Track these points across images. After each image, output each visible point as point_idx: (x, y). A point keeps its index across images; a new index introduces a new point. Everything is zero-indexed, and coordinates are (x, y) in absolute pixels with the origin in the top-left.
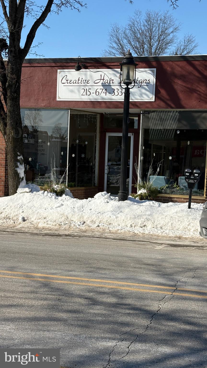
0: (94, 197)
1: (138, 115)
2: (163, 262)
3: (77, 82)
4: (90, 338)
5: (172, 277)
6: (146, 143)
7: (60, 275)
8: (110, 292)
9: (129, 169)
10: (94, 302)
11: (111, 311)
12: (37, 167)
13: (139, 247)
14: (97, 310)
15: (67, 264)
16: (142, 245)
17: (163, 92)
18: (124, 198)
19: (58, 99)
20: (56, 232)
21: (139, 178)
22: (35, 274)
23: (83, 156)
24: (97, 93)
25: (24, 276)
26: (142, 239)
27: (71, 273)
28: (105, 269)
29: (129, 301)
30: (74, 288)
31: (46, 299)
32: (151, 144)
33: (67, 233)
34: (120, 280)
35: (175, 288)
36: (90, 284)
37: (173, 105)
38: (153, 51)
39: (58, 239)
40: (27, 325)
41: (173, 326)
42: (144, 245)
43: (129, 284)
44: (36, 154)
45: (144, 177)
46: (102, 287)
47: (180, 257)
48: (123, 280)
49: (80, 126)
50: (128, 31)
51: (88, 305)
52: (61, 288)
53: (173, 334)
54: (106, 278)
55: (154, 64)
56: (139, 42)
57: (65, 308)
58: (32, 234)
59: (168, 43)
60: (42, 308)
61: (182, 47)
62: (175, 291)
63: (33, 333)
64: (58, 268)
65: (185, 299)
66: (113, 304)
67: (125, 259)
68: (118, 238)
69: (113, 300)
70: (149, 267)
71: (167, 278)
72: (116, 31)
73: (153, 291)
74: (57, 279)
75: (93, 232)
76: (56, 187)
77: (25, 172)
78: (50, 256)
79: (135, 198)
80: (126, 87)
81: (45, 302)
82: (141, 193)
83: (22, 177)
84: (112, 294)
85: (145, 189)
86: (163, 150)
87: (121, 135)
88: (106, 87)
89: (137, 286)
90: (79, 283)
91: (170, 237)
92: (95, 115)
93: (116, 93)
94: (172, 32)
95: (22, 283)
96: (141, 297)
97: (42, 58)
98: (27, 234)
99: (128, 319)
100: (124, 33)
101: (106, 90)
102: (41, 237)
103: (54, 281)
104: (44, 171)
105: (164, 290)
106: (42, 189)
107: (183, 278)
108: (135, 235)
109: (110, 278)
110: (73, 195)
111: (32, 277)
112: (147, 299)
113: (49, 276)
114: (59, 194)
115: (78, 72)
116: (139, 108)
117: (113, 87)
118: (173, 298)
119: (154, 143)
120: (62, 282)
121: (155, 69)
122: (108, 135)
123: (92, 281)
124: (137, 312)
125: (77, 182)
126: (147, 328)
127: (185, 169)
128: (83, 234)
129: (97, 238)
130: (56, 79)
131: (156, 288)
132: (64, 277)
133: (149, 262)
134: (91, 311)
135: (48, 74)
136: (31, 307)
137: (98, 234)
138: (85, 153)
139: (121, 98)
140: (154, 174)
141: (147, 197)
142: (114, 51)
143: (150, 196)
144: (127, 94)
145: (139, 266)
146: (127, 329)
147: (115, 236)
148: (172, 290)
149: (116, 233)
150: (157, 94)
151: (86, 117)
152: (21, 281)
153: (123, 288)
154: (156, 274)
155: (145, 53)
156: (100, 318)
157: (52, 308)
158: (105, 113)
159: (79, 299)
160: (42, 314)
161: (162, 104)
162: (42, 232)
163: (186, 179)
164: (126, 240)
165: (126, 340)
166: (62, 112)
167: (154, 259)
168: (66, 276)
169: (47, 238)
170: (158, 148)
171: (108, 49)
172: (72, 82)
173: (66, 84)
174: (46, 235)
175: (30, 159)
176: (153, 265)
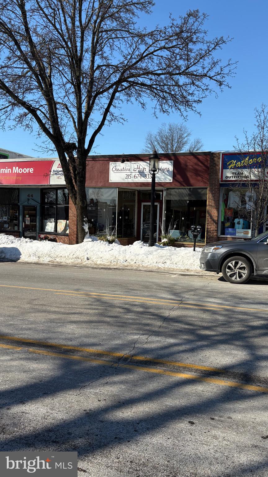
0: (133, 244)
1: (162, 191)
2: (175, 285)
3: (122, 170)
4: (123, 333)
5: (180, 295)
6: (168, 209)
7: (108, 294)
8: (139, 305)
9: (156, 226)
10: (128, 311)
11: (138, 316)
12: (97, 225)
13: (161, 276)
14: (130, 316)
15: (113, 287)
16: (162, 274)
17: (178, 177)
18: (152, 245)
19: (110, 182)
20: (108, 267)
21: (163, 232)
22: (92, 293)
23: (127, 218)
24: (135, 177)
25: (85, 295)
26: (163, 271)
27: (115, 292)
28: (137, 290)
29: (151, 310)
30: (116, 302)
31: (97, 309)
32: (172, 210)
33: (115, 267)
34: (146, 297)
35: (181, 302)
36: (127, 300)
37: (185, 185)
38: (174, 149)
39: (109, 271)
40: (84, 325)
41: (177, 326)
42: (164, 274)
43: (152, 299)
44: (97, 217)
45: (167, 231)
46: (134, 302)
47: (187, 282)
48: (148, 297)
49: (124, 198)
50: (157, 137)
51: (124, 312)
52: (108, 302)
53: (177, 331)
54: (137, 296)
55: (173, 158)
56: (165, 143)
57: (110, 314)
58: (93, 268)
59: (184, 144)
60: (95, 315)
61: (193, 146)
62: (180, 304)
63: (87, 330)
64: (107, 289)
65: (187, 309)
66: (140, 312)
67: (150, 284)
68: (148, 270)
69: (141, 310)
70: (165, 289)
71: (176, 296)
72: (150, 136)
73: (167, 304)
74: (106, 296)
75: (132, 266)
76: (110, 238)
77: (89, 228)
78: (103, 282)
79: (160, 245)
80: (153, 173)
81: (97, 311)
82: (164, 242)
83: (86, 232)
84: (140, 306)
85: (166, 238)
86: (180, 214)
87: (150, 204)
88: (141, 173)
89: (157, 301)
90: (120, 299)
91: (181, 270)
92: (135, 191)
93: (148, 177)
94: (186, 136)
95: (83, 299)
96: (158, 308)
97: (99, 155)
98: (90, 268)
99: (149, 322)
100: (155, 138)
101: (141, 175)
102: (98, 270)
103: (104, 298)
104: (102, 228)
105: (174, 303)
106: (100, 239)
107: (187, 296)
108: (159, 268)
109: (140, 296)
110: (120, 243)
111: (90, 295)
112: (162, 309)
113: (101, 294)
114: (111, 242)
115: (122, 164)
116: (162, 186)
117: (145, 173)
118: (179, 308)
119: (176, 209)
120: (109, 298)
121: (173, 161)
122: (143, 204)
123: (128, 298)
124: (155, 317)
125: (123, 235)
126: (160, 327)
127: (191, 226)
128: (125, 268)
129: (134, 270)
130: (109, 169)
131: (169, 302)
132: (111, 295)
133: (166, 285)
134: (126, 316)
135: (103, 165)
136: (87, 314)
137: (135, 268)
138: (128, 216)
139: (150, 180)
140: (172, 229)
141: (168, 244)
142: (149, 149)
143: (169, 243)
144: (154, 178)
145: (160, 288)
146: (148, 328)
147: (146, 269)
148: (179, 303)
149: (147, 267)
150: (174, 177)
151: (128, 193)
152: (83, 298)
153: (148, 302)
154: (170, 293)
155: (169, 150)
156: (131, 321)
157: (101, 315)
158: (139, 190)
159: (119, 309)
160: (95, 318)
161: (178, 184)
162: (100, 267)
163: (192, 232)
164: (153, 272)
165: (146, 334)
166: (113, 190)
167: (170, 284)
168: (112, 294)
169: (102, 270)
170: (177, 212)
171: (145, 148)
172: (119, 170)
173: (115, 172)
174: (102, 268)
175: (93, 220)
176: (168, 287)
